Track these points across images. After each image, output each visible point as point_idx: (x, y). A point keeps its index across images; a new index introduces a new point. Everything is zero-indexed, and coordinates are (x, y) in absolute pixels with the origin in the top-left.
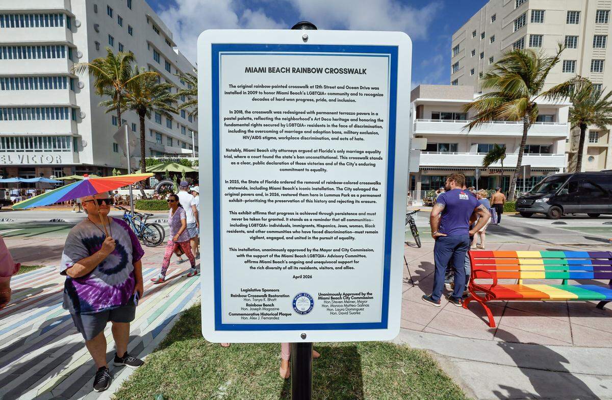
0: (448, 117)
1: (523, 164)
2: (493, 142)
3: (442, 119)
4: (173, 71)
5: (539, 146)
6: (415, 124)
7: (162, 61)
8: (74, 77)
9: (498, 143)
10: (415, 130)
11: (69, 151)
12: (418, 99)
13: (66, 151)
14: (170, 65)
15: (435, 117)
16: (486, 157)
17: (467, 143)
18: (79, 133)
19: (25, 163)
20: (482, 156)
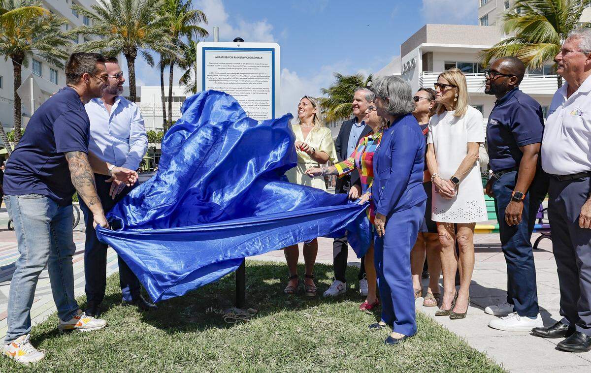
6: (422, 80)
12: (424, 45)
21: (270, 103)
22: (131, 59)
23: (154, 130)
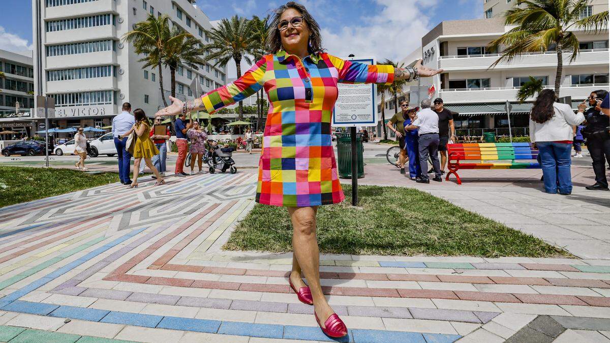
0: (477, 51)
2: (527, 75)
3: (469, 54)
4: (193, 24)
5: (593, 75)
6: (439, 62)
7: (184, 17)
8: (116, 39)
9: (533, 75)
11: (110, 103)
12: (441, 37)
13: (108, 103)
14: (190, 20)
15: (462, 52)
16: (521, 91)
17: (502, 78)
18: (119, 88)
19: (76, 115)
20: (516, 90)
21: (371, 90)
22: (238, 62)
23: (251, 105)
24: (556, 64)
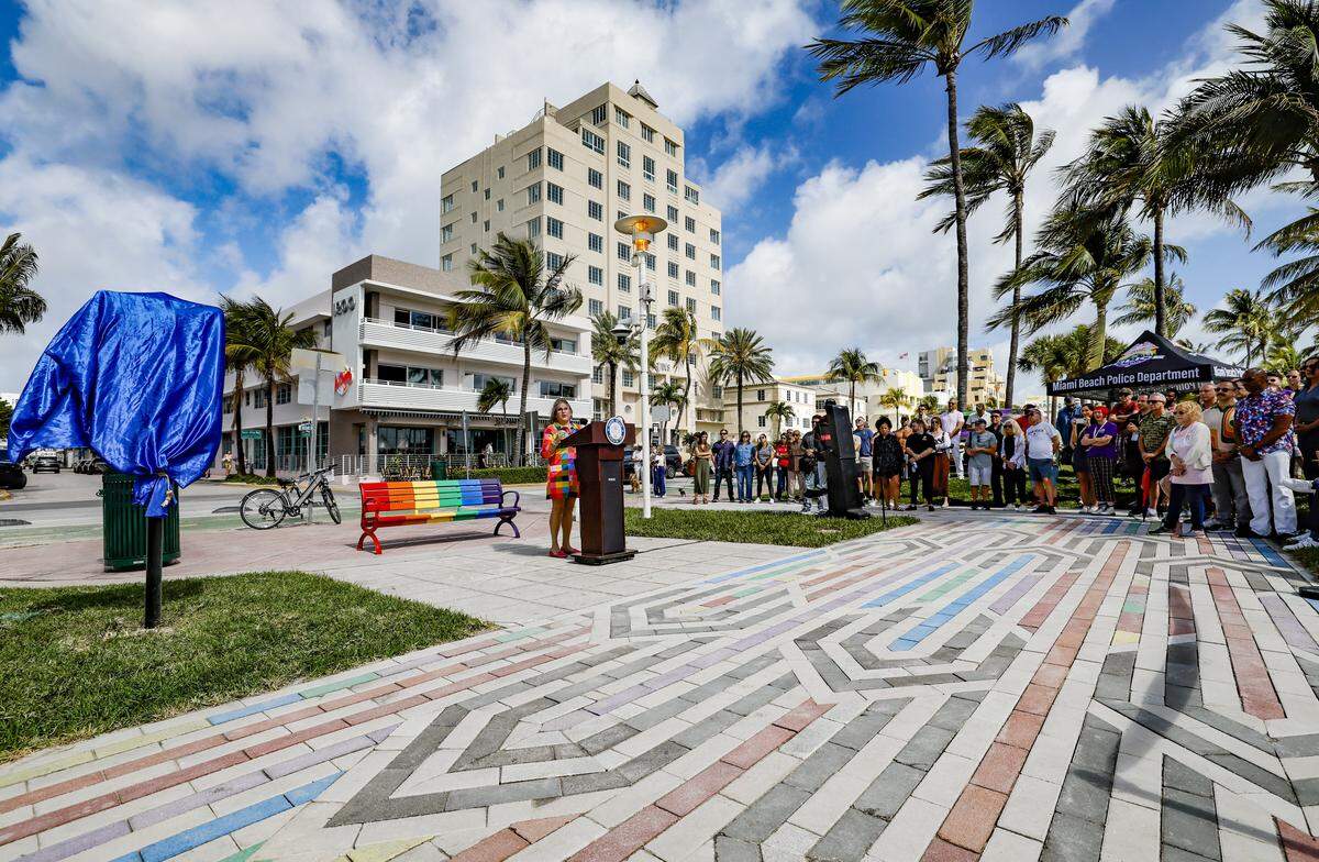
0: (425, 322)
1: (528, 409)
3: (413, 323)
6: (362, 327)
9: (497, 373)
10: (362, 337)
12: (367, 281)
15: (401, 318)
17: (458, 371)
20: (477, 394)
24: (523, 363)
